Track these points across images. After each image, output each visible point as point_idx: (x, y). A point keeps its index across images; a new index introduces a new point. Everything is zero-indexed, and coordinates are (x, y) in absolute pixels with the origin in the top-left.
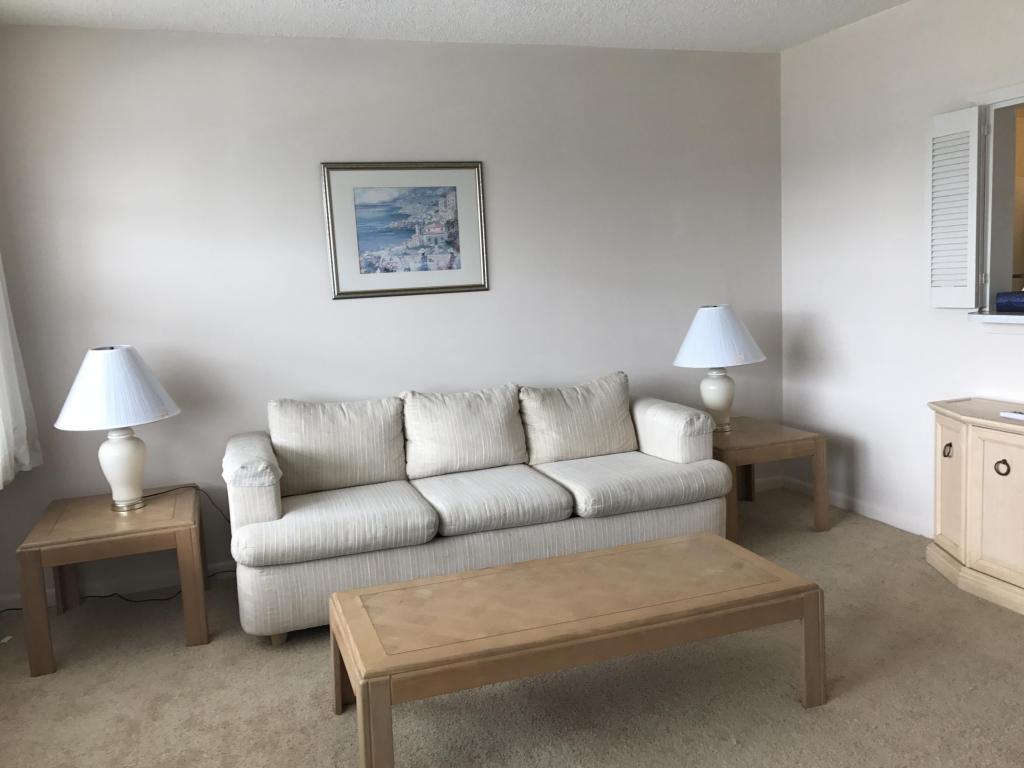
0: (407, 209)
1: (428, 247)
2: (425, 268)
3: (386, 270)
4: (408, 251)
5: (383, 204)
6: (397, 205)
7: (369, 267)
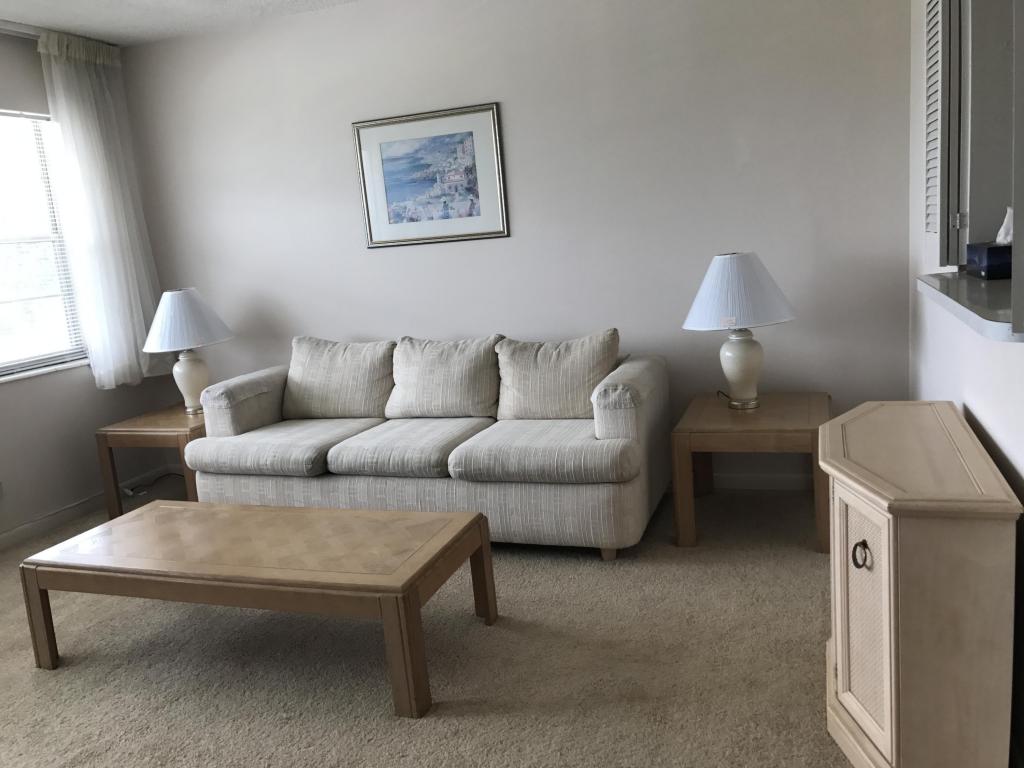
0: (428, 159)
1: (449, 195)
2: (447, 217)
3: (412, 220)
4: (431, 201)
5: (407, 156)
6: (419, 156)
7: (397, 217)
